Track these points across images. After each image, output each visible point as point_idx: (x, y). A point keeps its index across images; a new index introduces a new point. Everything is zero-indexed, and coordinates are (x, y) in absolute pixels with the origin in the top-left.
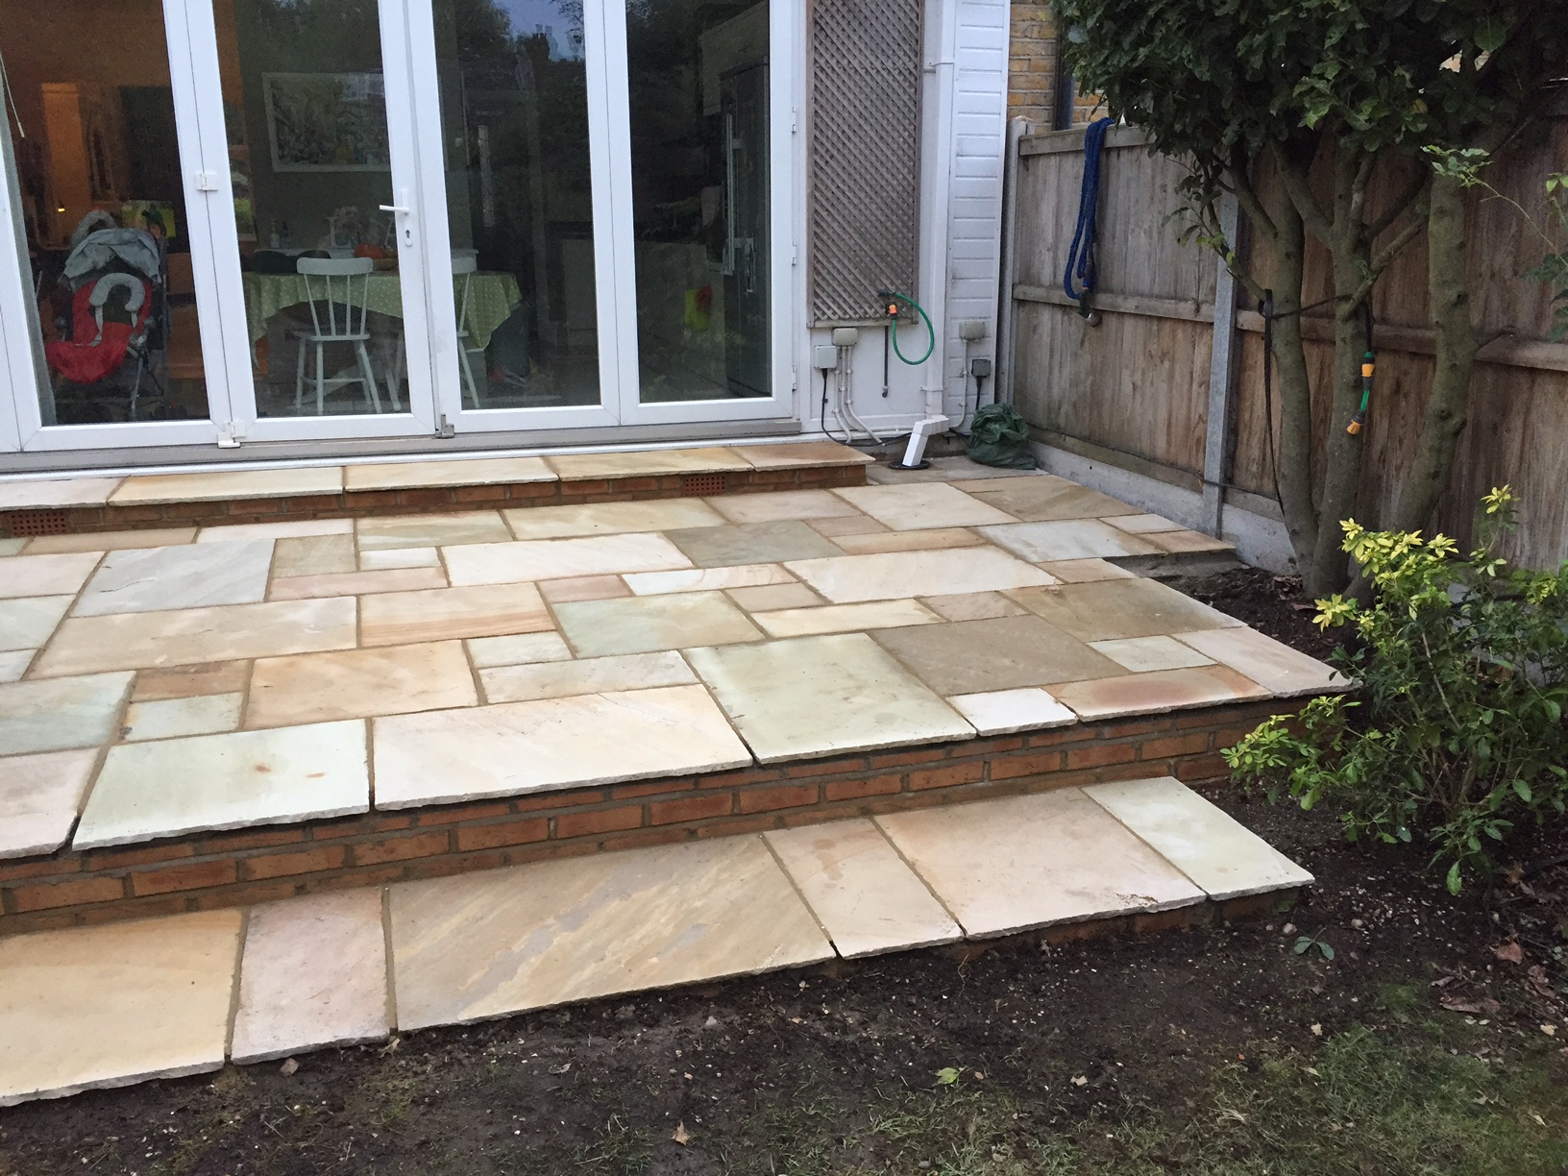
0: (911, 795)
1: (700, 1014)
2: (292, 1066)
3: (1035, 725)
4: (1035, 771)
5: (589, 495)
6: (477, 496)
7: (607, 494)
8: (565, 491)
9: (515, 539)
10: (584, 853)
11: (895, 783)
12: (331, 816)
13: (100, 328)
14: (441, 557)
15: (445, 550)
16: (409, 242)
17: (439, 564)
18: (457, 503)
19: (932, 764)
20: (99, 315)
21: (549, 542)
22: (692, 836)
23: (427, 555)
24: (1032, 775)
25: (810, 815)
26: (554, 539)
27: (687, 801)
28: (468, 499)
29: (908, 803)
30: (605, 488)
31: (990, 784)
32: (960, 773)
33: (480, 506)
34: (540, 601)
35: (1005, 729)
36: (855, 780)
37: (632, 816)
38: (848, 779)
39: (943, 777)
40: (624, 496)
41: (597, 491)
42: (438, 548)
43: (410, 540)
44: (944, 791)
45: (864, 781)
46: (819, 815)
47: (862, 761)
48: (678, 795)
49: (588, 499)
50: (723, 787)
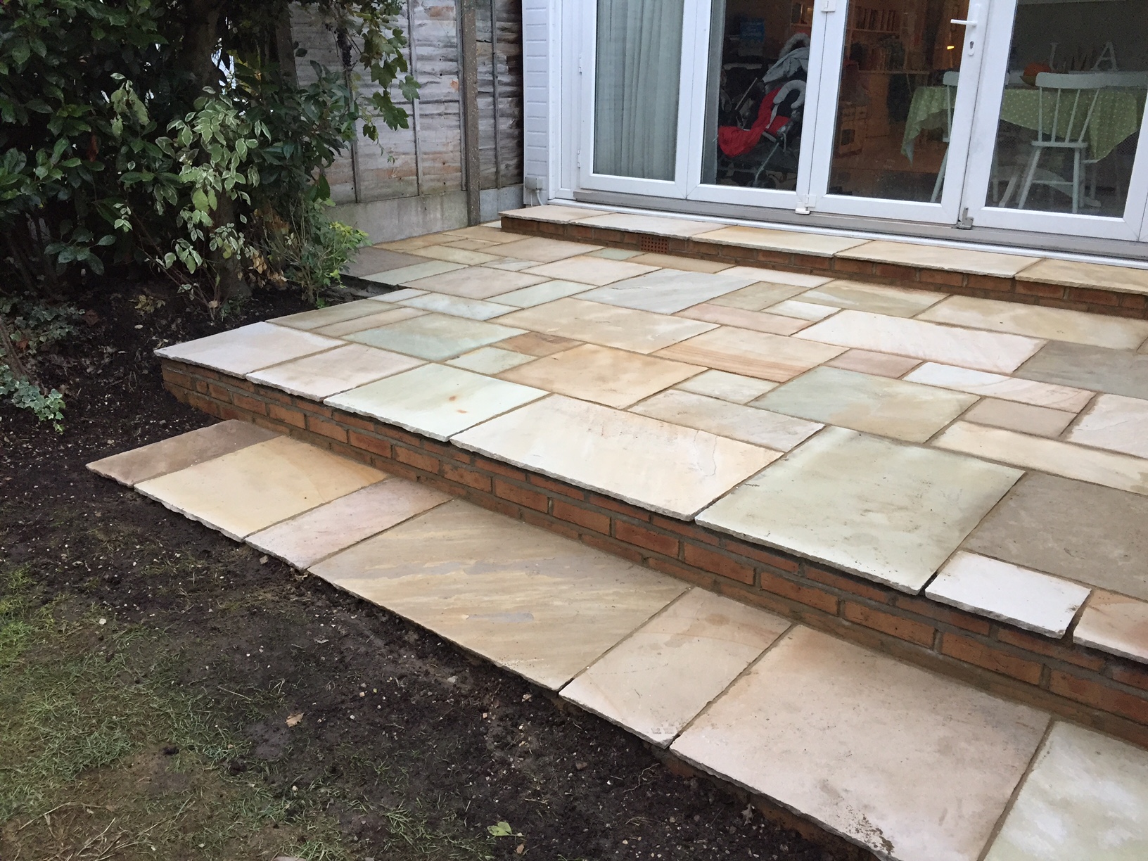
0: (847, 623)
1: (452, 671)
2: (264, 560)
3: (998, 616)
4: (1002, 670)
5: (1042, 298)
6: (939, 279)
7: (1062, 300)
10: (568, 536)
11: (831, 603)
12: (427, 436)
13: (771, 121)
14: (830, 316)
15: (843, 313)
16: (971, 52)
17: (818, 320)
18: (919, 282)
19: (873, 603)
20: (775, 109)
22: (644, 561)
23: (824, 312)
24: (997, 672)
25: (743, 593)
27: (644, 531)
28: (930, 280)
29: (842, 631)
30: (1060, 294)
31: (941, 657)
32: (906, 628)
33: (939, 288)
34: (822, 361)
35: (956, 602)
36: (788, 580)
37: (602, 523)
38: (781, 576)
39: (884, 622)
40: (1081, 306)
41: (1051, 295)
42: (841, 310)
43: (837, 300)
44: (884, 638)
45: (799, 587)
46: (752, 597)
47: (796, 565)
48: (636, 522)
49: (1041, 301)
50: (671, 531)
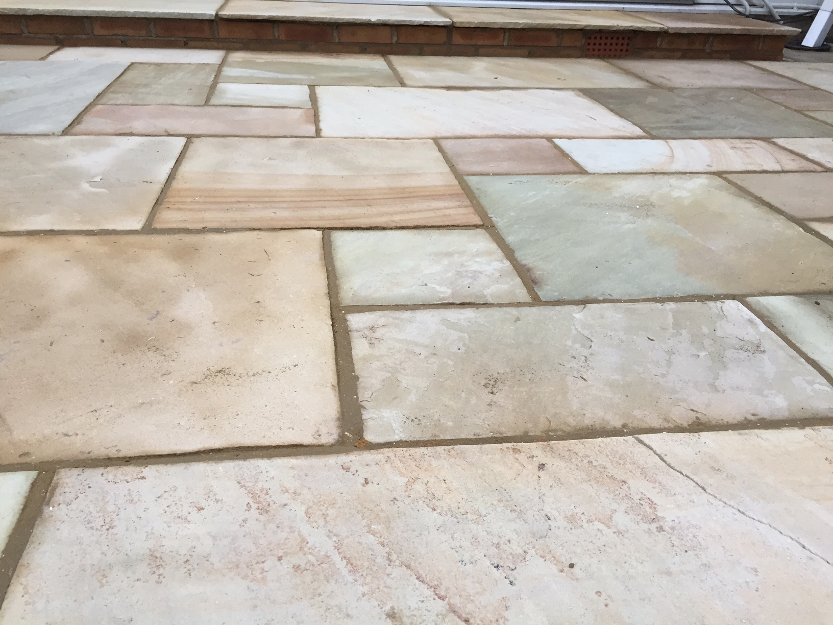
5: (481, 46)
6: (362, 37)
7: (502, 46)
8: (457, 39)
9: (403, 84)
14: (313, 98)
15: (319, 90)
17: (309, 105)
18: (340, 43)
21: (444, 91)
23: (297, 93)
26: (449, 88)
28: (352, 39)
30: (499, 39)
33: (364, 49)
34: (446, 169)
40: (519, 51)
42: (312, 87)
43: (280, 76)
